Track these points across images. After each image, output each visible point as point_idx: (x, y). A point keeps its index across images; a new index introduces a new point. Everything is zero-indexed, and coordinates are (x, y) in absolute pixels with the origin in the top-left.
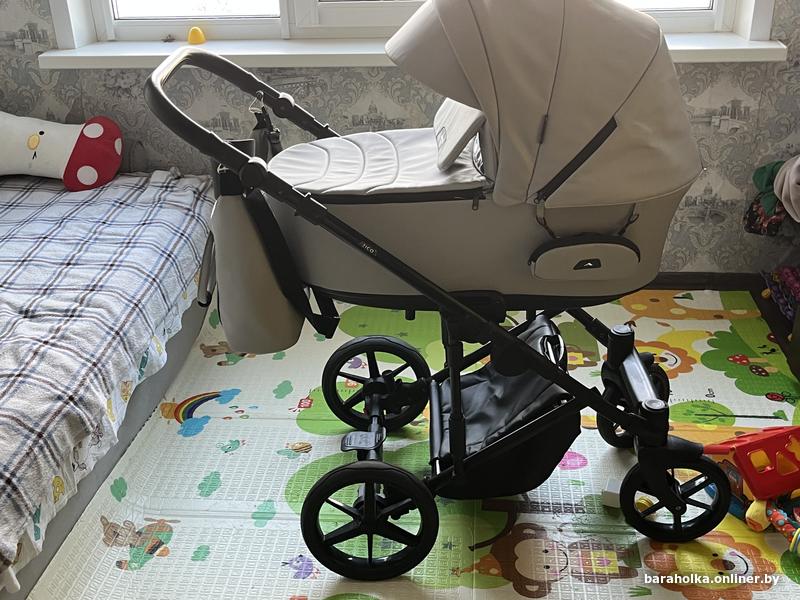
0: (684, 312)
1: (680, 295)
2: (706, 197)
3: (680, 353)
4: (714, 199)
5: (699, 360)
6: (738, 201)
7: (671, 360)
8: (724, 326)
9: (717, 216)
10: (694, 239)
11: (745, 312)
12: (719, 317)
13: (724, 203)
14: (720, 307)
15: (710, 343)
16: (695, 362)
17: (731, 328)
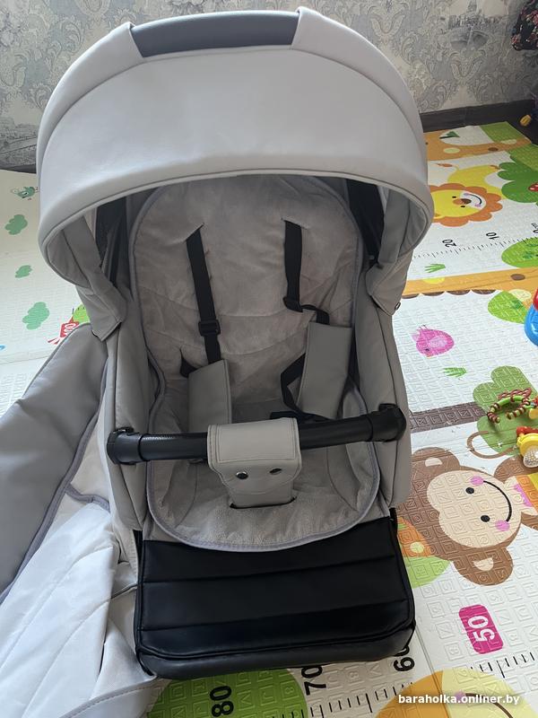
0: (458, 151)
1: (445, 134)
2: (469, 15)
3: (480, 191)
4: (478, 17)
5: (502, 196)
6: (501, 18)
7: (475, 201)
8: (503, 157)
9: (479, 38)
10: (455, 70)
11: (514, 141)
12: (493, 150)
13: (487, 21)
14: (491, 141)
15: (501, 175)
16: (500, 198)
17: (511, 157)
